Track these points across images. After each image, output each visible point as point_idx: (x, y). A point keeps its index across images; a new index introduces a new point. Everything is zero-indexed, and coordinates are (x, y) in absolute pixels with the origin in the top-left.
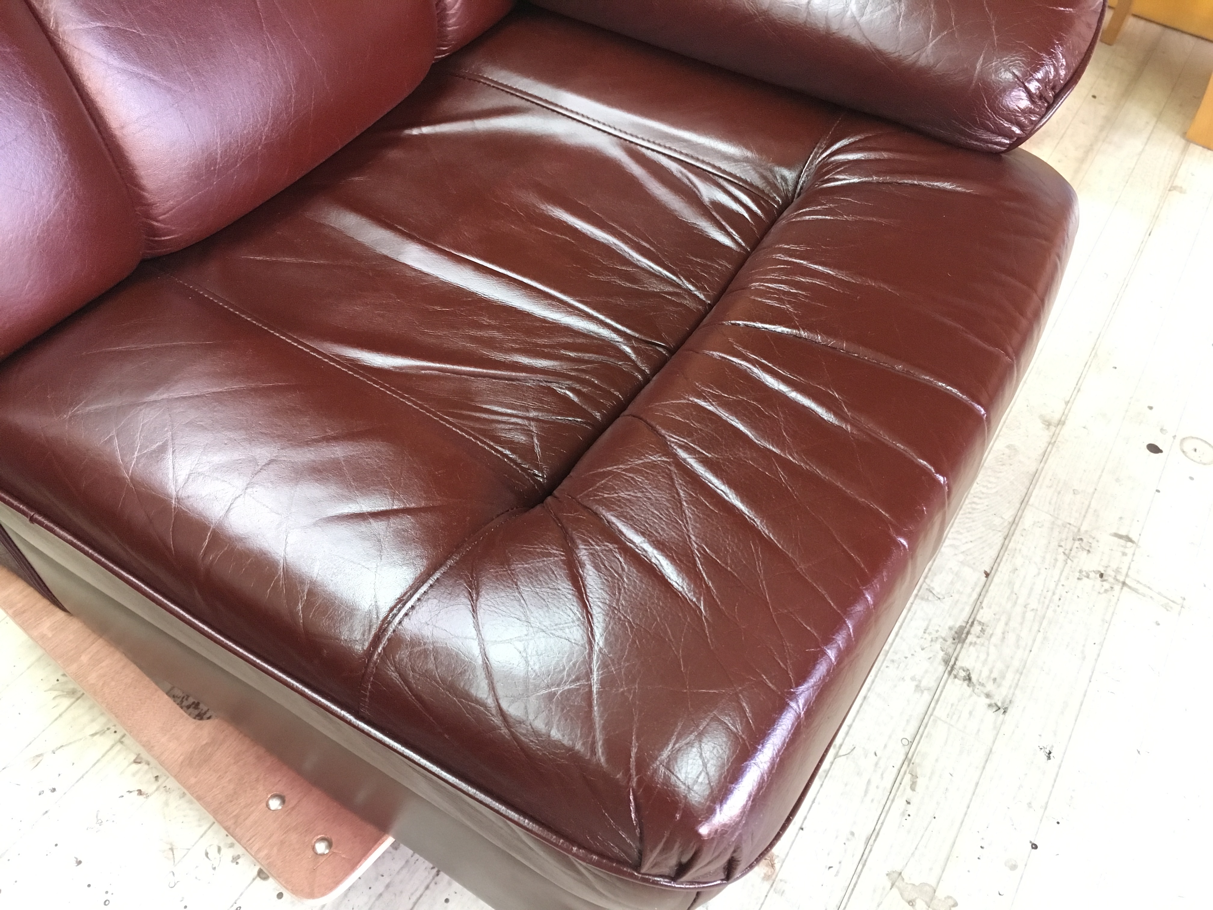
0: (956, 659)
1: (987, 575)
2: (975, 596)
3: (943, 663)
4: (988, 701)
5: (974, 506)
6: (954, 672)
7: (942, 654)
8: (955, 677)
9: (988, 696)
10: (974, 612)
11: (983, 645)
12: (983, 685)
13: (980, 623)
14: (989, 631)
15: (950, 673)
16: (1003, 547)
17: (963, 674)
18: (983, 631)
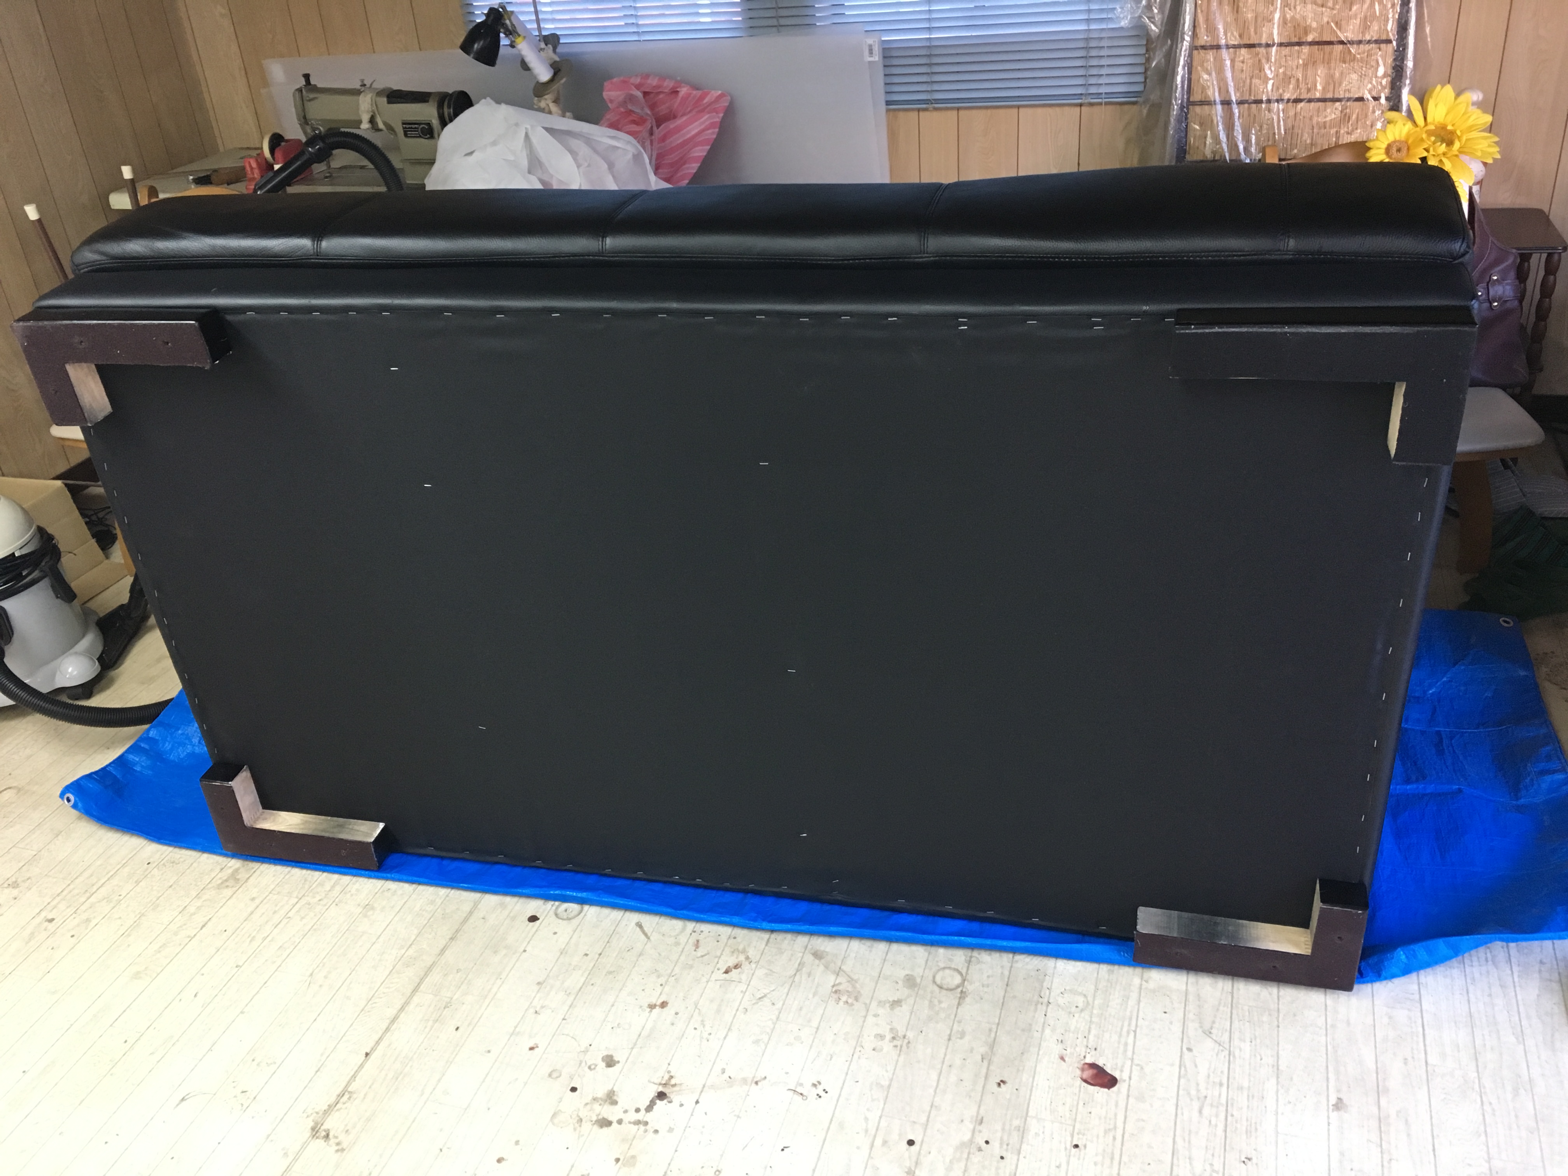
0: (322, 1125)
1: (367, 1054)
2: (352, 1073)
3: (310, 1131)
4: (337, 1148)
5: (374, 1005)
6: (317, 1135)
7: (312, 1124)
8: (317, 1138)
9: (338, 1144)
10: (347, 1086)
11: (346, 1108)
12: (336, 1137)
13: (350, 1092)
14: (355, 1096)
15: (314, 1136)
16: (387, 1029)
17: (324, 1134)
18: (349, 1098)
